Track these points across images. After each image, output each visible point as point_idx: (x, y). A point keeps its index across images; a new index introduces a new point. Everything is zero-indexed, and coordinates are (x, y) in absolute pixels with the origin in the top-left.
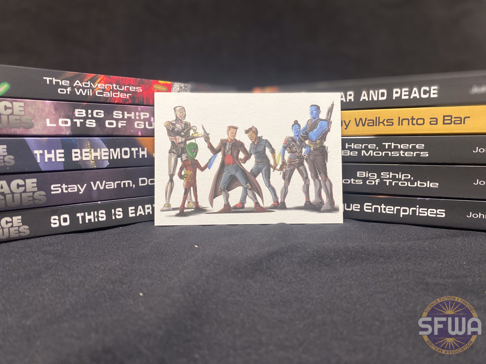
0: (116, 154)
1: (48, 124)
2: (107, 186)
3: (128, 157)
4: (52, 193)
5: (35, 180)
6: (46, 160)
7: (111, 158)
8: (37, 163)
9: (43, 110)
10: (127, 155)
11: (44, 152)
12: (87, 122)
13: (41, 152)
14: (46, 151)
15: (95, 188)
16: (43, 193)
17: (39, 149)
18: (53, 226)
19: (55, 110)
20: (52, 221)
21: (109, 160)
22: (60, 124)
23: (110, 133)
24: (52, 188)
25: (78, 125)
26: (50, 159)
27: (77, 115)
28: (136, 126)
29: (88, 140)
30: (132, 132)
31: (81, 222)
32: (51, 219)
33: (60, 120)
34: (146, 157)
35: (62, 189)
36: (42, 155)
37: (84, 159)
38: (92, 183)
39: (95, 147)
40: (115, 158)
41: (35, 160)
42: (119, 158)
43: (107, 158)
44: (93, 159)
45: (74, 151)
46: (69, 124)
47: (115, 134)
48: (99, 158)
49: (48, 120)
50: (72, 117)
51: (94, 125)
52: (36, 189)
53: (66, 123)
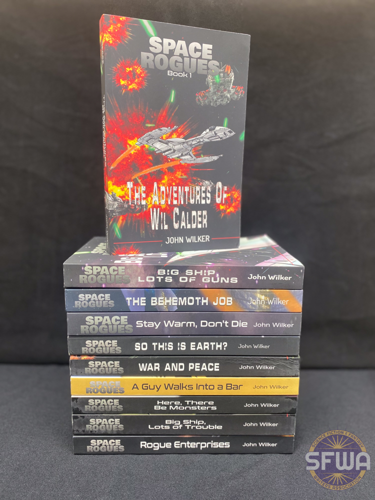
0: (183, 301)
1: (140, 281)
2: (175, 325)
3: (192, 304)
4: (137, 326)
5: (126, 317)
6: (134, 304)
7: (179, 304)
8: (128, 306)
9: (137, 271)
10: (192, 302)
11: (132, 299)
12: (166, 278)
13: (131, 299)
14: (134, 298)
15: (166, 326)
16: (131, 326)
17: (129, 297)
18: (136, 349)
19: (145, 270)
20: (136, 346)
21: (178, 306)
22: (147, 280)
23: (183, 286)
24: (137, 323)
25: (160, 281)
26: (136, 304)
27: (159, 274)
28: (203, 281)
29: (163, 291)
30: (200, 285)
31: (155, 349)
32: (135, 344)
33: (148, 277)
34: (207, 304)
35: (144, 324)
36: (131, 301)
37: (159, 304)
38: (165, 321)
39: (168, 296)
40: (182, 304)
41: (127, 304)
42: (185, 304)
43: (176, 304)
44: (166, 304)
45: (152, 298)
46: (153, 280)
47: (186, 287)
48: (170, 304)
49: (139, 278)
50: (156, 275)
51: (171, 280)
52: (127, 323)
53: (151, 279)
